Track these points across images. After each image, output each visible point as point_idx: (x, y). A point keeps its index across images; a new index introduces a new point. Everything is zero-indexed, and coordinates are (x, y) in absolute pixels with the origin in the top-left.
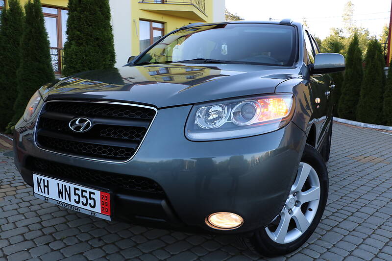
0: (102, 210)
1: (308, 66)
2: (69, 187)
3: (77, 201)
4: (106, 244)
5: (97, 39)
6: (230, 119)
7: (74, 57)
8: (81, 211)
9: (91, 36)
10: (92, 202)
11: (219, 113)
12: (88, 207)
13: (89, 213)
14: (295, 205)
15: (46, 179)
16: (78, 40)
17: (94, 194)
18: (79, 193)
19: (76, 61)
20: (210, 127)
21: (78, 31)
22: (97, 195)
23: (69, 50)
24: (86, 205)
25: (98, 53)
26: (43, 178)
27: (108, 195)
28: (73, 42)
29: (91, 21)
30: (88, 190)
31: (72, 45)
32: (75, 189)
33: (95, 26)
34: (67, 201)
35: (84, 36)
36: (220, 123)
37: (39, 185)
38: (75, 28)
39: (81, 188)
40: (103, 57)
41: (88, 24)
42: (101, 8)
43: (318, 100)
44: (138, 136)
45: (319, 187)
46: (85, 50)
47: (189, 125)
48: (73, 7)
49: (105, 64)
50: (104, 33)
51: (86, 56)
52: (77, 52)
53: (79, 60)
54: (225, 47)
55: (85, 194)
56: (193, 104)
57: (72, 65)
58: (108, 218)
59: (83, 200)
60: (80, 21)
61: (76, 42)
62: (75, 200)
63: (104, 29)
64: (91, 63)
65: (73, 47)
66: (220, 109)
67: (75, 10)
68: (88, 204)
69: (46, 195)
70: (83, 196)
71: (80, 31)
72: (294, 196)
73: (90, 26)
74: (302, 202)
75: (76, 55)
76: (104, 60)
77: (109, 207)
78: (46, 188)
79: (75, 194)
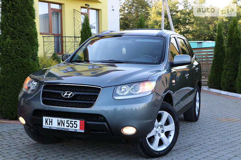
0: (80, 128)
1: (170, 62)
3: (68, 126)
4: (67, 157)
5: (27, 34)
6: (130, 91)
7: (9, 47)
8: (70, 130)
9: (23, 32)
10: (75, 125)
11: (125, 89)
12: (73, 128)
13: (73, 131)
14: (162, 132)
15: (51, 118)
16: (12, 35)
17: (77, 122)
18: (69, 122)
19: (11, 51)
20: (122, 94)
21: (12, 27)
22: (78, 122)
23: (4, 42)
24: (72, 127)
25: (27, 44)
26: (49, 118)
27: (83, 121)
28: (8, 36)
29: (22, 21)
30: (74, 120)
31: (7, 38)
32: (67, 121)
33: (25, 25)
34: (63, 127)
35: (17, 32)
36: (126, 93)
37: (46, 122)
38: (10, 25)
39: (70, 120)
40: (32, 48)
41: (20, 23)
42: (29, 10)
43: (174, 81)
44: (94, 98)
45: (174, 124)
46: (18, 42)
47: (114, 94)
48: (7, 9)
49: (33, 53)
50: (32, 30)
51: (19, 47)
52: (12, 44)
53: (14, 50)
54: (124, 50)
55: (72, 122)
56: (115, 86)
57: (7, 54)
58: (83, 131)
60: (14, 20)
61: (10, 36)
62: (67, 126)
63: (31, 27)
64: (22, 52)
65: (8, 40)
66: (126, 87)
67: (9, 12)
68: (74, 127)
69: (51, 126)
70: (71, 124)
71: (13, 28)
72: (161, 127)
73: (22, 24)
74: (165, 131)
75: (11, 46)
76: (33, 50)
77: (83, 127)
78: (51, 123)
79: (67, 123)
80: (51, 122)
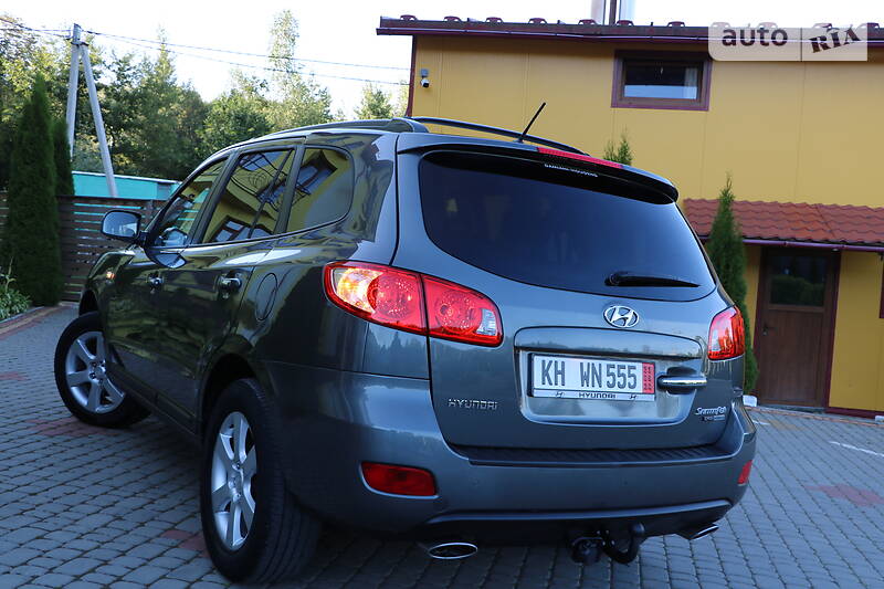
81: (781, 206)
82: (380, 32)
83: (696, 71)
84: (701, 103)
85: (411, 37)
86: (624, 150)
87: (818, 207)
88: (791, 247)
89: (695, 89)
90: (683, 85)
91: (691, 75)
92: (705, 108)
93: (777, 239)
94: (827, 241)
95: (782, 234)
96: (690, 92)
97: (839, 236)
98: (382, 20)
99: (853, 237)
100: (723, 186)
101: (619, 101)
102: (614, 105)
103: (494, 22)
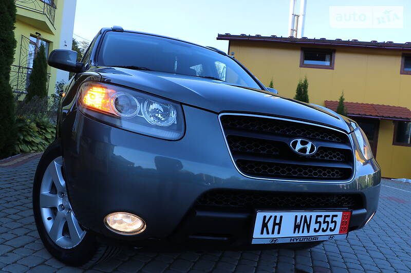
0: (341, 230)
2: (311, 216)
3: (317, 229)
8: (320, 239)
17: (336, 216)
18: (322, 220)
22: (340, 214)
24: (326, 230)
26: (274, 214)
30: (331, 214)
32: (317, 217)
34: (306, 234)
39: (324, 214)
55: (327, 219)
59: (324, 226)
62: (315, 229)
68: (329, 229)
70: (324, 222)
77: (347, 226)
79: (316, 222)
80: (277, 224)
81: (360, 104)
82: (218, 39)
83: (329, 56)
84: (331, 67)
85: (228, 41)
86: (306, 81)
87: (372, 105)
88: (364, 117)
89: (329, 62)
90: (325, 61)
91: (328, 57)
92: (333, 69)
93: (359, 115)
94: (377, 116)
95: (368, 114)
96: (327, 63)
97: (381, 115)
98: (219, 35)
99: (386, 115)
100: (341, 95)
101: (302, 65)
102: (301, 66)
103: (258, 36)
